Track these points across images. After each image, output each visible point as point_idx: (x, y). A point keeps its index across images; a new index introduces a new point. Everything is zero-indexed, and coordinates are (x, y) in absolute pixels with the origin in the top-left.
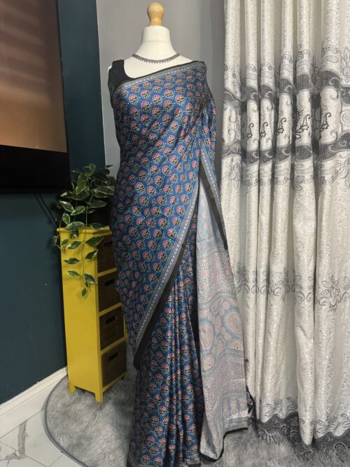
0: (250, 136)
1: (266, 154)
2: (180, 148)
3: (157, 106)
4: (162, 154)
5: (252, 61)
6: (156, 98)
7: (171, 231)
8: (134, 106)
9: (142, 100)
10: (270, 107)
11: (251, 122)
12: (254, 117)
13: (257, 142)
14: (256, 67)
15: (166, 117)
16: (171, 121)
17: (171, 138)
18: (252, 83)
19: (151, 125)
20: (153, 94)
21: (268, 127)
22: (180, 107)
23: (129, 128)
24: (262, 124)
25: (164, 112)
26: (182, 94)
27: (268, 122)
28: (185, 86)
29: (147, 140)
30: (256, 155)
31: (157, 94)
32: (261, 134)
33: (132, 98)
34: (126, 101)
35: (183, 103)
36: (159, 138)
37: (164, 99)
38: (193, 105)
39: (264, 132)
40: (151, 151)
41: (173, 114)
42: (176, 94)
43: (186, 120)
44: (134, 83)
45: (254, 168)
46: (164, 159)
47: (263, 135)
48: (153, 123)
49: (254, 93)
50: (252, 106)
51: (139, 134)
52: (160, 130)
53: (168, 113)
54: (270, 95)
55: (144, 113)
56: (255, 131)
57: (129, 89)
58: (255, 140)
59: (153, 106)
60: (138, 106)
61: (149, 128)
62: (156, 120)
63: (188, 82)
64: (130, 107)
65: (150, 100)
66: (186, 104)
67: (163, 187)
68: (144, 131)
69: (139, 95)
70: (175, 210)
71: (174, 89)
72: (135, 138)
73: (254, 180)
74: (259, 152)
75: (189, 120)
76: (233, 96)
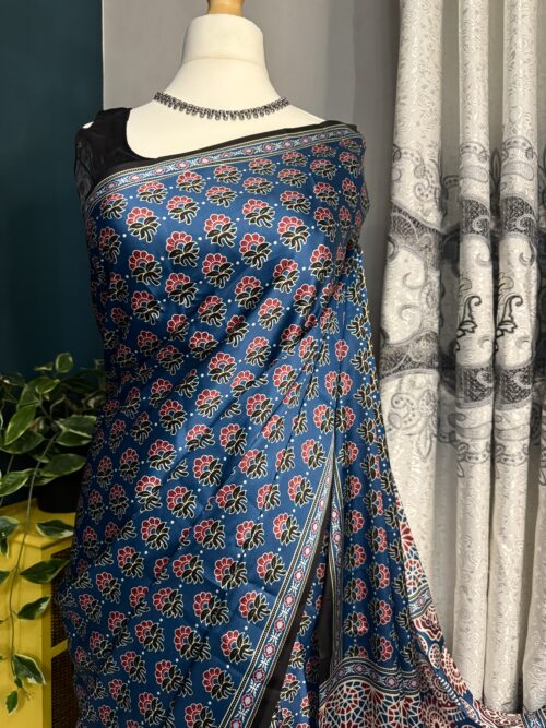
0: (469, 327)
1: (517, 380)
2: (282, 374)
3: (217, 249)
4: (225, 389)
5: (477, 134)
6: (216, 223)
7: (231, 638)
8: (143, 245)
9: (171, 225)
10: (527, 256)
11: (473, 291)
12: (480, 280)
13: (488, 345)
14: (487, 148)
15: (246, 286)
16: (262, 298)
17: (259, 345)
18: (477, 188)
19: (197, 305)
20: (206, 212)
21: (523, 308)
22: (292, 255)
23: (127, 308)
24: (502, 300)
25: (242, 269)
26: (301, 216)
27: (523, 295)
28: (307, 190)
29: (184, 347)
30: (487, 378)
31: (221, 210)
32: (501, 327)
33: (136, 219)
34: (119, 227)
35: (303, 242)
36: (221, 346)
37: (243, 228)
38: (333, 248)
39: (512, 321)
40: (193, 384)
41: (269, 277)
42: (280, 213)
43: (309, 293)
44: (147, 172)
45: (479, 415)
46: (230, 404)
47: (509, 327)
48: (203, 298)
49: (482, 217)
50: (476, 249)
51: (160, 328)
52: (226, 320)
53: (254, 272)
54: (527, 223)
55: (177, 269)
56: (483, 316)
57: (132, 191)
58: (485, 339)
59: (205, 249)
60: (158, 246)
61: (192, 313)
62: (213, 291)
63: (317, 179)
64: (128, 247)
65: (196, 229)
66: (312, 245)
67: (216, 490)
68: (175, 322)
69: (161, 210)
70: (251, 567)
71: (273, 196)
72: (146, 339)
73: (480, 446)
74: (496, 369)
75: (318, 293)
76: (414, 222)
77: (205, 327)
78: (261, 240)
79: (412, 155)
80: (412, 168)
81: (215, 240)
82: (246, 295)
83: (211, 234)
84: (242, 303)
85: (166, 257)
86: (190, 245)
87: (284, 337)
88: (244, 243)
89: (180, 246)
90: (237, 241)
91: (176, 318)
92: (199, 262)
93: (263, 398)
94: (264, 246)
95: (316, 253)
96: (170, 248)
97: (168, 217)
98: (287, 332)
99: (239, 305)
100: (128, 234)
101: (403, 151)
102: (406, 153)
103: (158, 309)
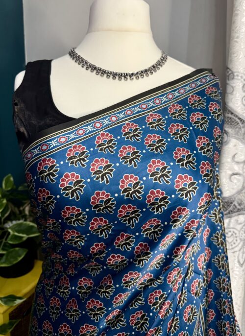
6: (128, 181)
22: (185, 204)
33: (67, 183)
35: (194, 194)
43: (196, 225)
59: (120, 201)
68: (96, 248)
76: (241, 121)
77: (118, 251)
78: (162, 194)
79: (242, 77)
80: (241, 85)
81: (128, 196)
82: (150, 229)
83: (125, 191)
84: (147, 234)
85: (90, 209)
86: (109, 200)
87: (176, 252)
88: (149, 197)
89: (102, 201)
90: (144, 196)
91: (97, 246)
92: (116, 210)
93: (160, 292)
94: (165, 198)
95: (203, 199)
96: (93, 203)
97: (91, 179)
98: (178, 249)
99: (144, 236)
100: (61, 195)
101: (235, 74)
102: (238, 76)
103: (83, 239)
